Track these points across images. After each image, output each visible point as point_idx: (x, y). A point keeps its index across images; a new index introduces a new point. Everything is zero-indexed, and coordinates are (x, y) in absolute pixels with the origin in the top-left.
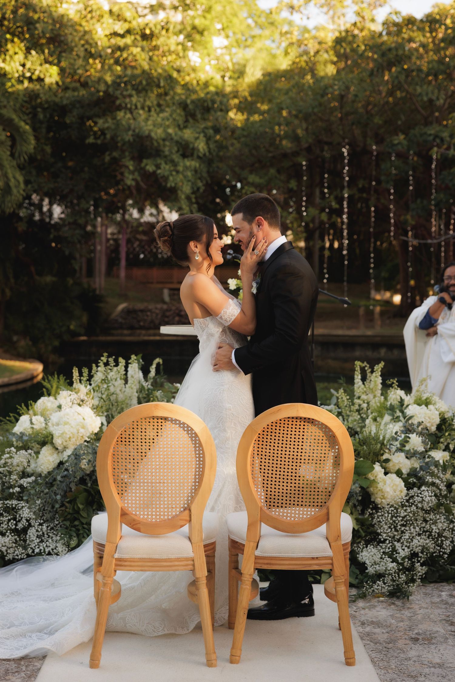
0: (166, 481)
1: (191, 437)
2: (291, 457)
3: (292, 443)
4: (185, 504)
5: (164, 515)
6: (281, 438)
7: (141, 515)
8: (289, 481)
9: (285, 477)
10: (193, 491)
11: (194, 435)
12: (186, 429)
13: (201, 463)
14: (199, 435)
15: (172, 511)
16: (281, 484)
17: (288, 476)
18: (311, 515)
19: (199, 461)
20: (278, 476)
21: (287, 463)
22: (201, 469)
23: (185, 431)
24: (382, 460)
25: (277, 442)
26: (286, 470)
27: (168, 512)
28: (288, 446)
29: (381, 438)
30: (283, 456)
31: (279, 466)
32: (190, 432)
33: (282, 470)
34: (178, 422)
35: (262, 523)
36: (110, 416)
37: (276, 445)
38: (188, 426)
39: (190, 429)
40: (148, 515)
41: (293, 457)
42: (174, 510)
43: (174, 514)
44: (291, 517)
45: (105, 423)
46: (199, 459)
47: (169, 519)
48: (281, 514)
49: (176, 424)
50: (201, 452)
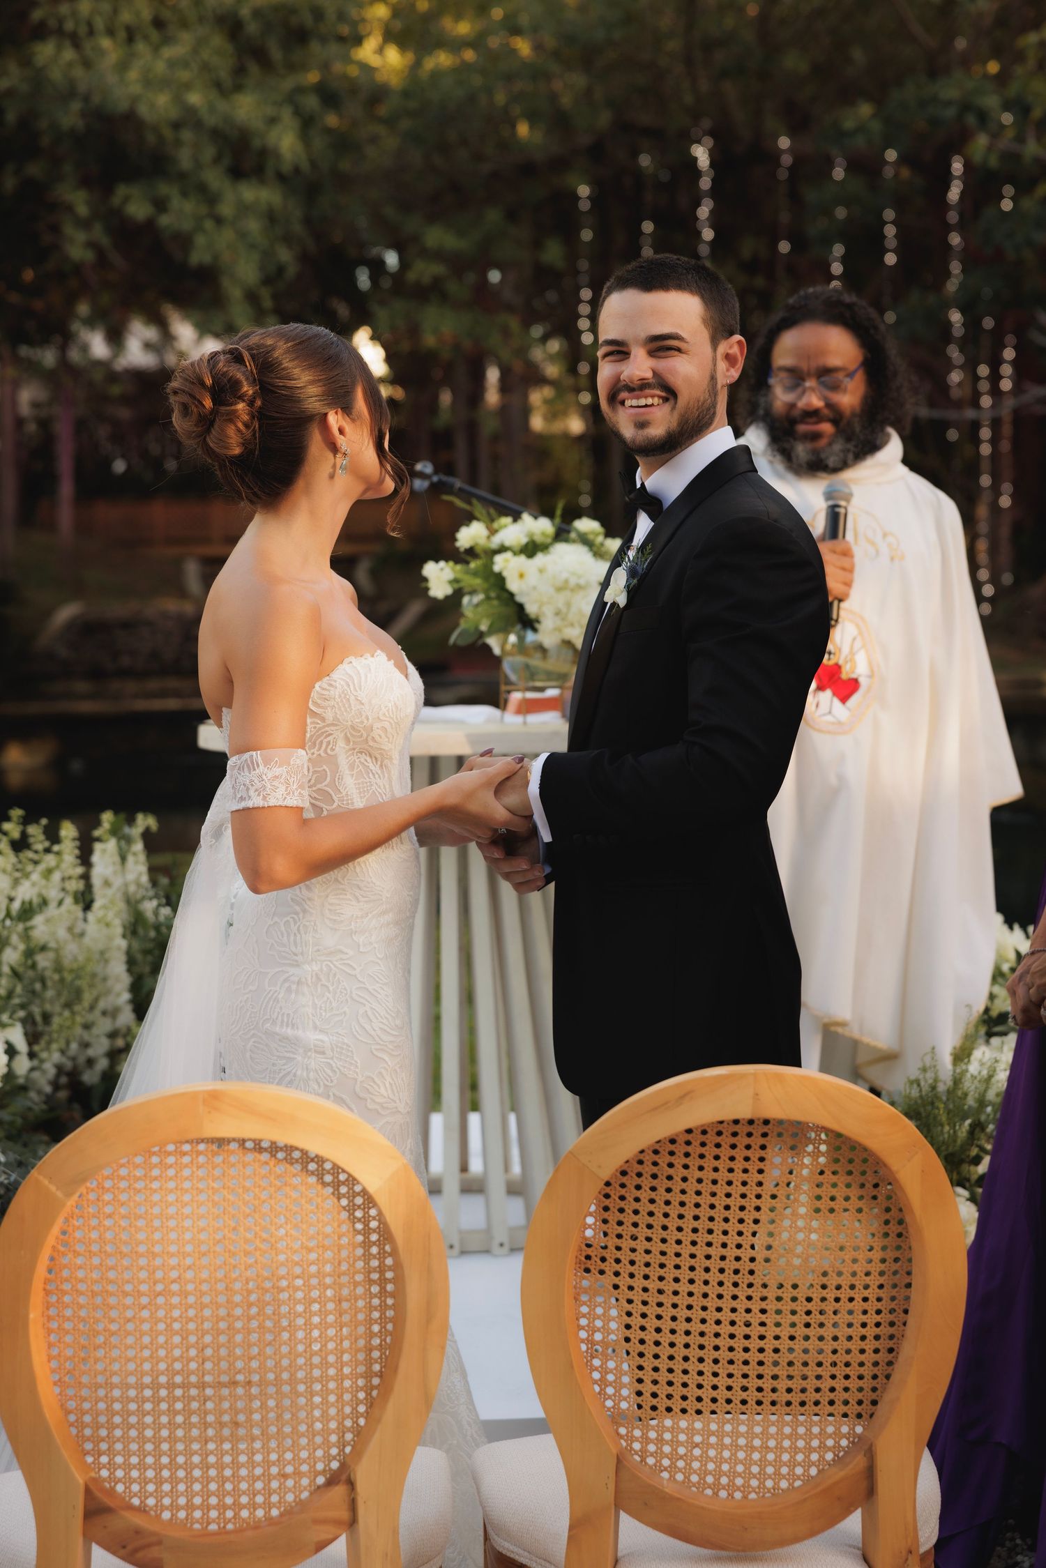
0: (256, 1378)
1: (351, 1209)
2: (730, 1265)
3: (734, 1214)
4: (328, 1458)
5: (253, 1506)
6: (691, 1198)
7: (163, 1508)
8: (724, 1355)
9: (709, 1341)
10: (362, 1409)
11: (359, 1201)
12: (328, 1178)
13: (390, 1301)
14: (381, 1200)
15: (282, 1490)
16: (693, 1366)
17: (717, 1335)
18: (808, 1479)
19: (383, 1293)
20: (680, 1339)
21: (713, 1290)
22: (390, 1327)
23: (324, 1184)
24: (974, 1178)
25: (674, 1211)
26: (712, 1315)
27: (268, 1492)
28: (718, 1226)
29: (971, 1102)
30: (700, 1263)
31: (683, 1300)
32: (343, 1190)
33: (697, 1314)
34: (296, 1155)
35: (624, 1516)
36: (38, 1019)
37: (673, 1223)
38: (337, 1169)
39: (342, 1177)
40: (190, 1507)
41: (737, 1265)
42: (290, 1483)
43: (290, 1497)
44: (731, 1487)
45: (21, 1044)
46: (383, 1290)
47: (270, 1520)
48: (694, 1478)
49: (291, 1162)
50: (389, 1261)
